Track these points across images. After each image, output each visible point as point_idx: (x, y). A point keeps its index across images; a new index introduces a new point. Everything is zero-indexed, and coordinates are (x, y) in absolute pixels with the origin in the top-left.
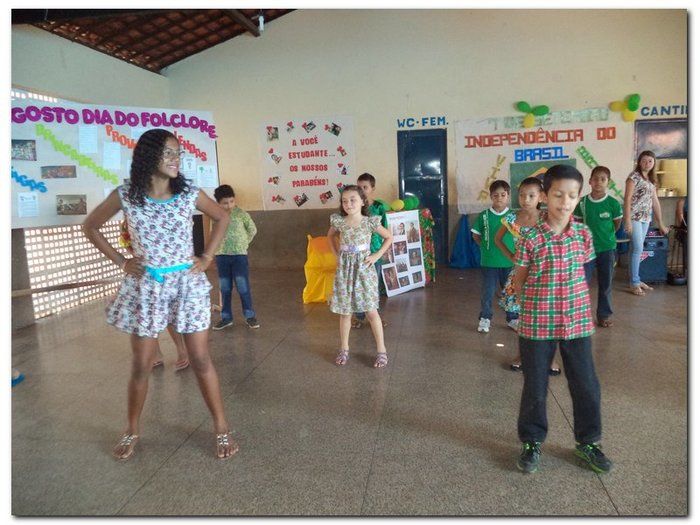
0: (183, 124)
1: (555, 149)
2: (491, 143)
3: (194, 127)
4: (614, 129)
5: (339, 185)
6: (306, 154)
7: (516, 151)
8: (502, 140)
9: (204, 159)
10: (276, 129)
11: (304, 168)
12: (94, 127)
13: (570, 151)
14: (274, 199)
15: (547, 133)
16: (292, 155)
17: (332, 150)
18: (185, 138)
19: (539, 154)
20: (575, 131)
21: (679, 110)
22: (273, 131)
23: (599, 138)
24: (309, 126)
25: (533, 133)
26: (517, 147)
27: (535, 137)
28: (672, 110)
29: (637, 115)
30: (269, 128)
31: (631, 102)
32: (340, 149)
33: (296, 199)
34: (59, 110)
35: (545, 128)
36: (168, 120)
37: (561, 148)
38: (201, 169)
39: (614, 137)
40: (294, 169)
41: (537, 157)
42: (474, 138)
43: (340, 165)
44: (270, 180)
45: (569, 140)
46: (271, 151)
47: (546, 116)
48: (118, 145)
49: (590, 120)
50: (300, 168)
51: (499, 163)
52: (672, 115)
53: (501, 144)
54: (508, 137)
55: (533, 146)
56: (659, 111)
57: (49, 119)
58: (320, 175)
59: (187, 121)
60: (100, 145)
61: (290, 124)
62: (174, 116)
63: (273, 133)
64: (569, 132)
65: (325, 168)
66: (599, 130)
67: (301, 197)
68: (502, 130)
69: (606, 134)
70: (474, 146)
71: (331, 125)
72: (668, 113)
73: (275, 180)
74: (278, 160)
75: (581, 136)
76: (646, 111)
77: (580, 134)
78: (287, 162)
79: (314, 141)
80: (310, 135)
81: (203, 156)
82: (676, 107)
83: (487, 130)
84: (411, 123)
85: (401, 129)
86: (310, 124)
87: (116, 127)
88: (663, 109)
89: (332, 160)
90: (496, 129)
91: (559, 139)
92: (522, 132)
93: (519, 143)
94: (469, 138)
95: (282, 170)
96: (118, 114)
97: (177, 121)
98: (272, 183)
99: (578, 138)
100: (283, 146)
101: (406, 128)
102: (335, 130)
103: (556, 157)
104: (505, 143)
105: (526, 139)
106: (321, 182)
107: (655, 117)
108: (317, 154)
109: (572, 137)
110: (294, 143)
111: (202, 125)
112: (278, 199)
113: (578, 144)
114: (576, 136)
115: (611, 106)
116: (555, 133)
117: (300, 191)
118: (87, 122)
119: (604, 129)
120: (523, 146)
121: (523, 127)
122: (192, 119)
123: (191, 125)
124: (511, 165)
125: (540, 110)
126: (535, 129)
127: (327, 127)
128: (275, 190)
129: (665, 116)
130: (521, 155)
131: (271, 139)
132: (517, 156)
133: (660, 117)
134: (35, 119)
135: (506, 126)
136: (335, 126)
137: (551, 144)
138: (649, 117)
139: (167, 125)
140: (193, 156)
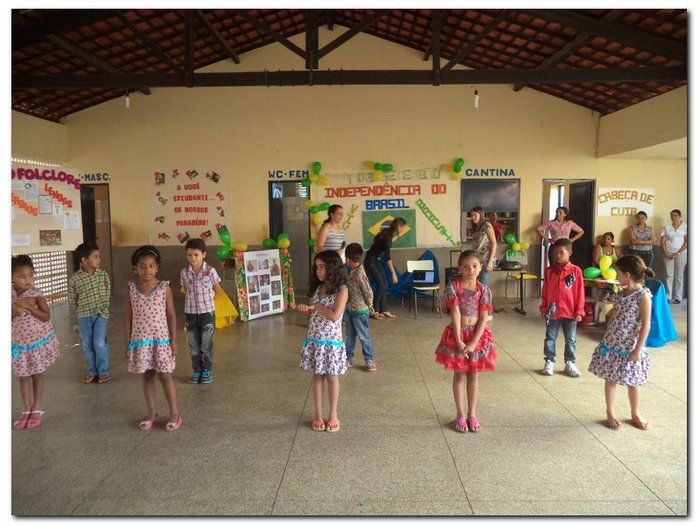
0: (53, 178)
1: (399, 200)
2: (346, 195)
4: (445, 186)
5: (218, 225)
6: (189, 198)
7: (367, 202)
8: (355, 192)
9: (70, 206)
10: (163, 175)
11: (187, 210)
13: (410, 202)
14: (160, 236)
15: (392, 188)
16: (177, 198)
17: (212, 195)
18: (55, 189)
19: (386, 204)
20: (414, 186)
21: (495, 173)
22: (160, 176)
23: (433, 193)
24: (192, 174)
25: (380, 187)
26: (367, 198)
27: (381, 190)
28: (490, 173)
29: (462, 175)
30: (157, 174)
31: (457, 165)
32: (219, 194)
33: (179, 236)
35: (390, 183)
36: (40, 173)
37: (403, 200)
38: (67, 214)
39: (445, 192)
40: (178, 210)
41: (384, 207)
42: (333, 190)
43: (219, 208)
44: (157, 219)
45: (409, 193)
46: (158, 194)
47: (391, 173)
49: (425, 178)
50: (183, 210)
51: (353, 211)
52: (490, 177)
53: (355, 196)
54: (360, 190)
55: (380, 198)
56: (480, 173)
58: (201, 216)
59: (56, 176)
61: (175, 171)
62: (47, 172)
63: (160, 179)
64: (409, 187)
65: (206, 210)
66: (433, 186)
67: (184, 235)
68: (355, 183)
69: (438, 189)
70: (332, 197)
71: (211, 174)
72: (487, 174)
73: (161, 219)
74: (164, 202)
75: (419, 190)
76: (469, 173)
77: (418, 189)
78: (172, 204)
79: (196, 186)
80: (193, 181)
81: (69, 204)
82: (492, 170)
83: (344, 183)
84: (280, 174)
85: (272, 179)
86: (193, 172)
88: (483, 171)
89: (212, 204)
90: (350, 182)
91: (402, 192)
92: (371, 185)
93: (369, 194)
94: (328, 189)
95: (168, 211)
97: (48, 175)
98: (159, 222)
99: (417, 192)
100: (169, 190)
101: (276, 179)
102: (215, 178)
103: (399, 207)
104: (358, 194)
105: (374, 191)
106: (202, 223)
107: (476, 177)
108: (199, 198)
109: (412, 191)
110: (179, 188)
111: (69, 179)
112: (164, 236)
113: (416, 197)
114: (415, 190)
115: (442, 168)
116: (398, 188)
117: (182, 230)
119: (437, 186)
120: (372, 197)
121: (372, 181)
122: (61, 173)
123: (59, 178)
124: (363, 212)
125: (386, 168)
126: (382, 184)
127: (208, 175)
128: (161, 228)
129: (484, 177)
130: (370, 204)
131: (158, 184)
132: (367, 205)
133: (480, 177)
135: (359, 180)
136: (215, 174)
137: (395, 197)
138: (472, 177)
139: (39, 178)
140: (60, 204)
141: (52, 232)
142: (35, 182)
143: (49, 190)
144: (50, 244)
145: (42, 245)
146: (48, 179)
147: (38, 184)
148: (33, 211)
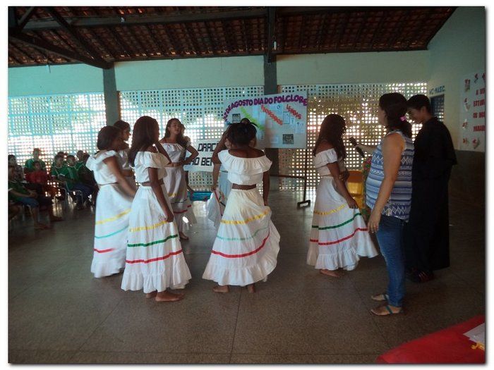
0: (292, 100)
3: (297, 101)
9: (300, 118)
10: (469, 81)
12: (258, 106)
14: (464, 141)
16: (475, 103)
18: (292, 107)
22: (468, 83)
33: (474, 142)
34: (247, 100)
36: (285, 97)
38: (298, 123)
40: (475, 115)
46: (466, 101)
48: (265, 113)
50: (478, 115)
57: (244, 105)
59: (293, 98)
60: (259, 114)
61: (476, 76)
62: (289, 96)
63: (468, 85)
67: (477, 140)
74: (468, 108)
78: (472, 110)
81: (299, 116)
87: (265, 105)
95: (470, 117)
96: (266, 99)
97: (289, 98)
110: (477, 94)
111: (300, 99)
112: (466, 141)
117: (476, 136)
118: (255, 104)
122: (295, 97)
123: (295, 100)
131: (466, 90)
134: (241, 105)
139: (284, 101)
140: (294, 117)
141: (289, 135)
142: (282, 103)
143: (288, 108)
144: (288, 143)
145: (284, 143)
146: (288, 101)
147: (284, 105)
148: (280, 122)
